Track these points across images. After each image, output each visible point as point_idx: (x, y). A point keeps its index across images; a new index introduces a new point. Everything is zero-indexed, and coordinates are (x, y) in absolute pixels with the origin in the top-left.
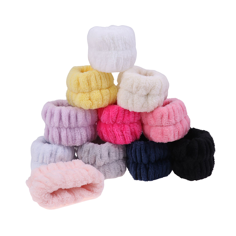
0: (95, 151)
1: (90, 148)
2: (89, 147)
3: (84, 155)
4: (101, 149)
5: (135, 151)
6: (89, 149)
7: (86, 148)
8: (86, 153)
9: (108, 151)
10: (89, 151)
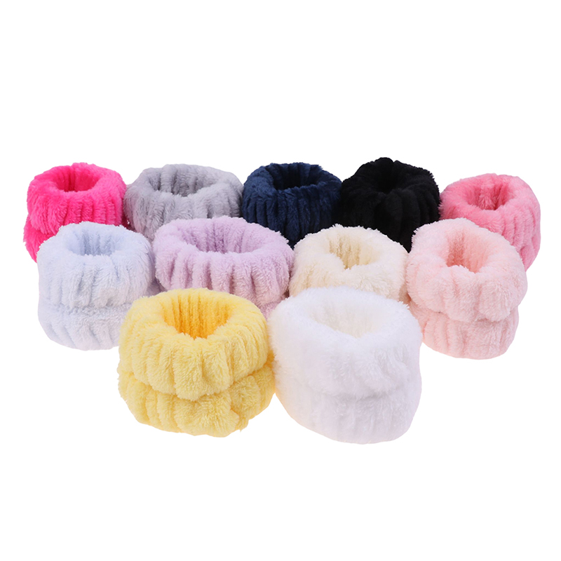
0: (179, 212)
1: (164, 207)
2: (163, 204)
3: (151, 224)
4: (191, 208)
5: (253, 209)
6: (162, 209)
7: (155, 208)
8: (158, 218)
9: (206, 210)
10: (163, 213)
